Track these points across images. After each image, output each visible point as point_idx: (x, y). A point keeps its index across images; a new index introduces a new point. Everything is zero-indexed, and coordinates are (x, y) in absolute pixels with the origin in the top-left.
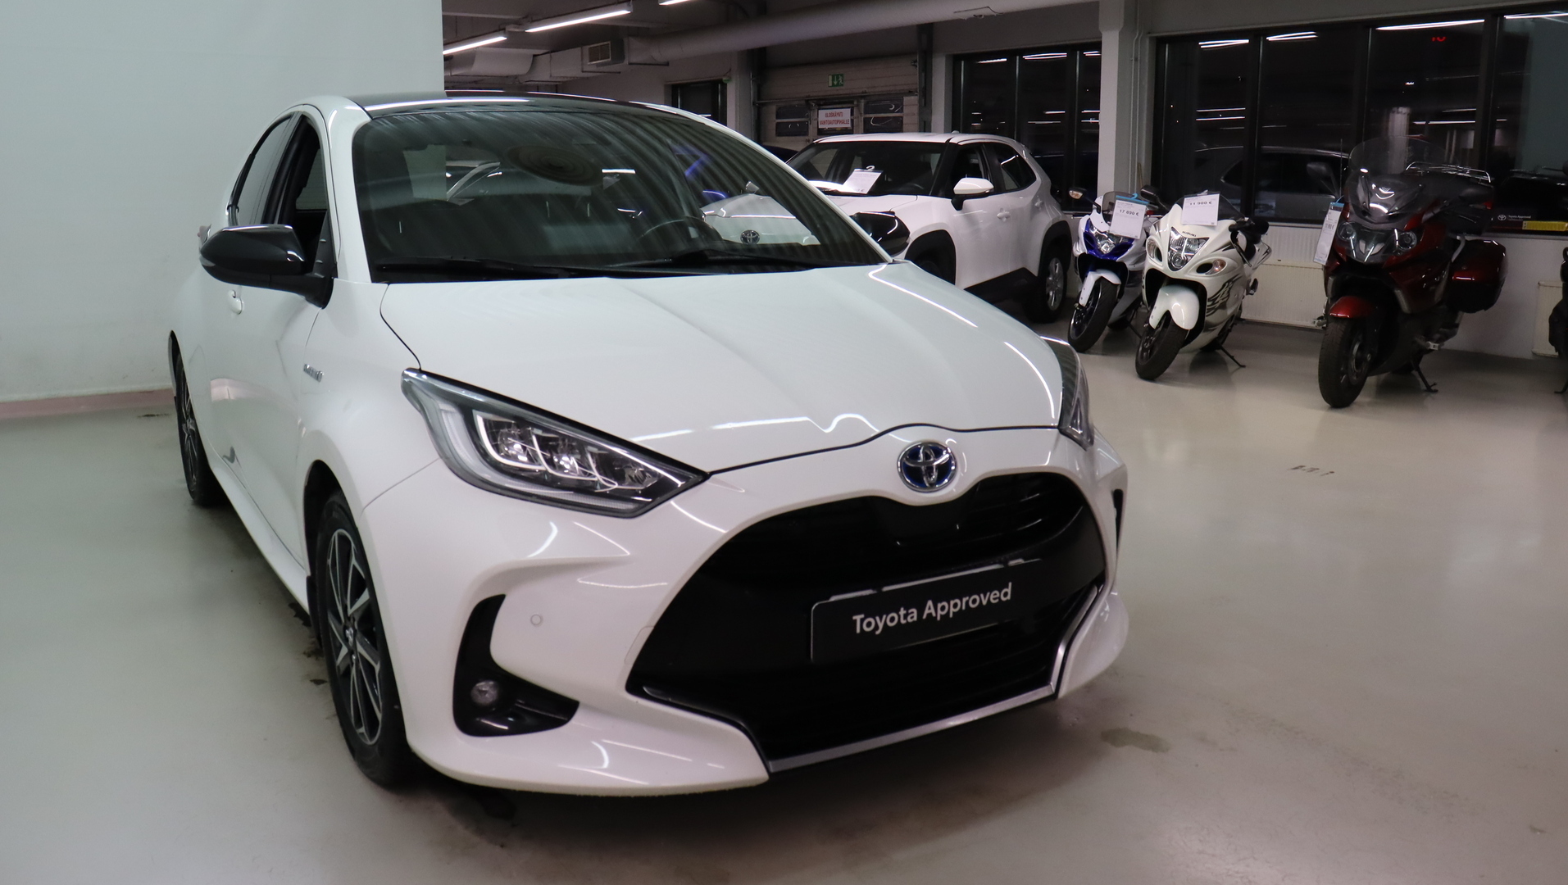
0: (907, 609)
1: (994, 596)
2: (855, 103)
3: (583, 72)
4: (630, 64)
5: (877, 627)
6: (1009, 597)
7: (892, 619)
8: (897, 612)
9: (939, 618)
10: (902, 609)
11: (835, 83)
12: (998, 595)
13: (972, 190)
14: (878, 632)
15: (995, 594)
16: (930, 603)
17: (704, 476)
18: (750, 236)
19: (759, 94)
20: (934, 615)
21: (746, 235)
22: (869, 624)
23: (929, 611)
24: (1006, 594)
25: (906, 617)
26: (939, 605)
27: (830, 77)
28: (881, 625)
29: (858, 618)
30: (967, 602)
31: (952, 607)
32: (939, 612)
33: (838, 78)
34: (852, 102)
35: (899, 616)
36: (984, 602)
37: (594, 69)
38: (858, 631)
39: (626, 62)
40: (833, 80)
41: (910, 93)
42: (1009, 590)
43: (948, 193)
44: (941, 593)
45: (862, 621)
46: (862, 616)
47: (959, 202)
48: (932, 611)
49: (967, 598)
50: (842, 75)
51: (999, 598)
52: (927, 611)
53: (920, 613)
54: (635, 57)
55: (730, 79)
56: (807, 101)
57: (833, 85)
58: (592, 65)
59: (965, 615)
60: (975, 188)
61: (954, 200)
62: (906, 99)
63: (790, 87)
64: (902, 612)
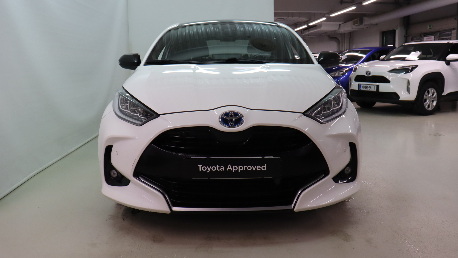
0: (220, 166)
1: (258, 168)
2: (436, 34)
3: (352, 28)
4: (365, 25)
5: (207, 170)
6: (265, 169)
7: (214, 168)
8: (216, 166)
9: (234, 171)
10: (218, 166)
11: (430, 28)
12: (260, 168)
13: (453, 58)
14: (208, 172)
15: (259, 167)
16: (229, 165)
17: (158, 115)
18: (368, 73)
19: (406, 33)
20: (232, 170)
21: (367, 72)
22: (204, 169)
23: (229, 168)
24: (264, 167)
25: (219, 168)
26: (234, 167)
27: (428, 26)
28: (209, 170)
29: (200, 166)
30: (246, 168)
31: (240, 169)
32: (234, 169)
33: (431, 26)
34: (435, 34)
35: (217, 168)
36: (254, 169)
37: (355, 27)
38: (200, 170)
39: (363, 24)
40: (429, 27)
41: (454, 29)
42: (265, 167)
43: (444, 59)
44: (234, 163)
45: (202, 167)
46: (202, 165)
47: (448, 63)
48: (231, 168)
49: (246, 166)
50: (432, 25)
51: (261, 169)
52: (228, 168)
53: (226, 168)
54: (366, 23)
55: (397, 29)
56: (420, 34)
57: (429, 28)
58: (354, 26)
59: (245, 173)
60: (455, 58)
61: (446, 62)
62: (453, 31)
63: (415, 30)
64: (218, 167)
